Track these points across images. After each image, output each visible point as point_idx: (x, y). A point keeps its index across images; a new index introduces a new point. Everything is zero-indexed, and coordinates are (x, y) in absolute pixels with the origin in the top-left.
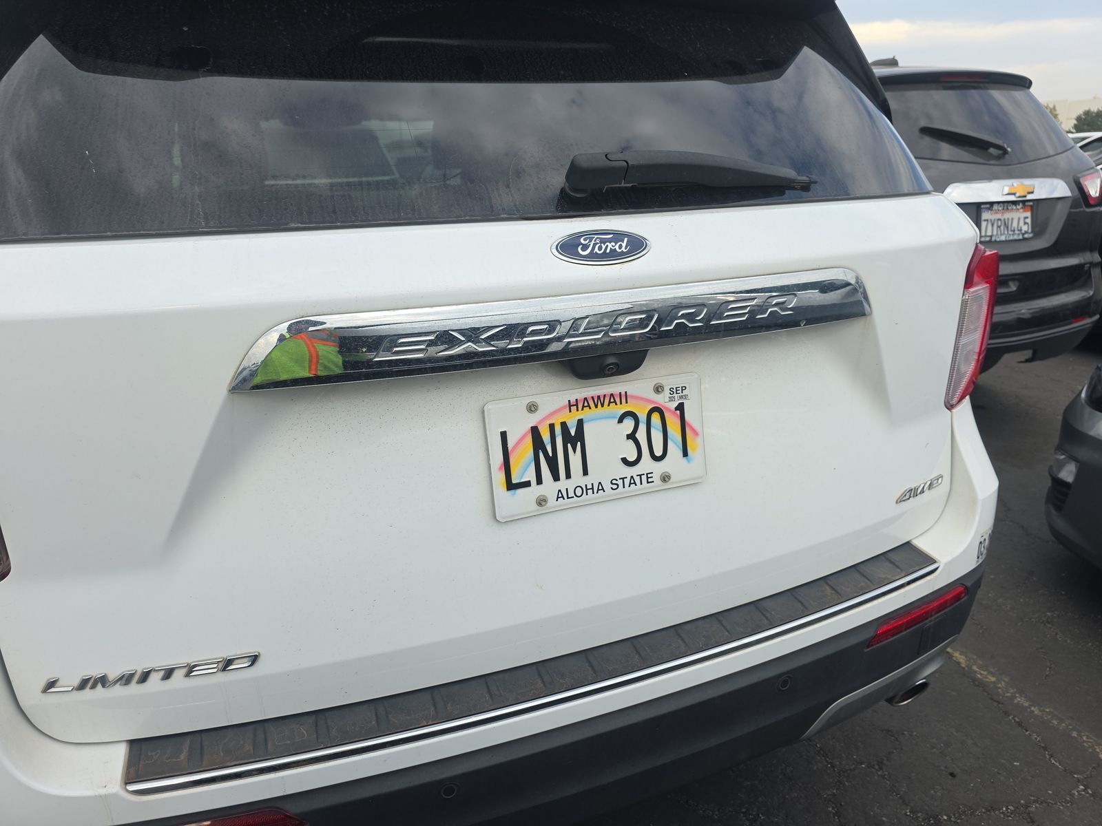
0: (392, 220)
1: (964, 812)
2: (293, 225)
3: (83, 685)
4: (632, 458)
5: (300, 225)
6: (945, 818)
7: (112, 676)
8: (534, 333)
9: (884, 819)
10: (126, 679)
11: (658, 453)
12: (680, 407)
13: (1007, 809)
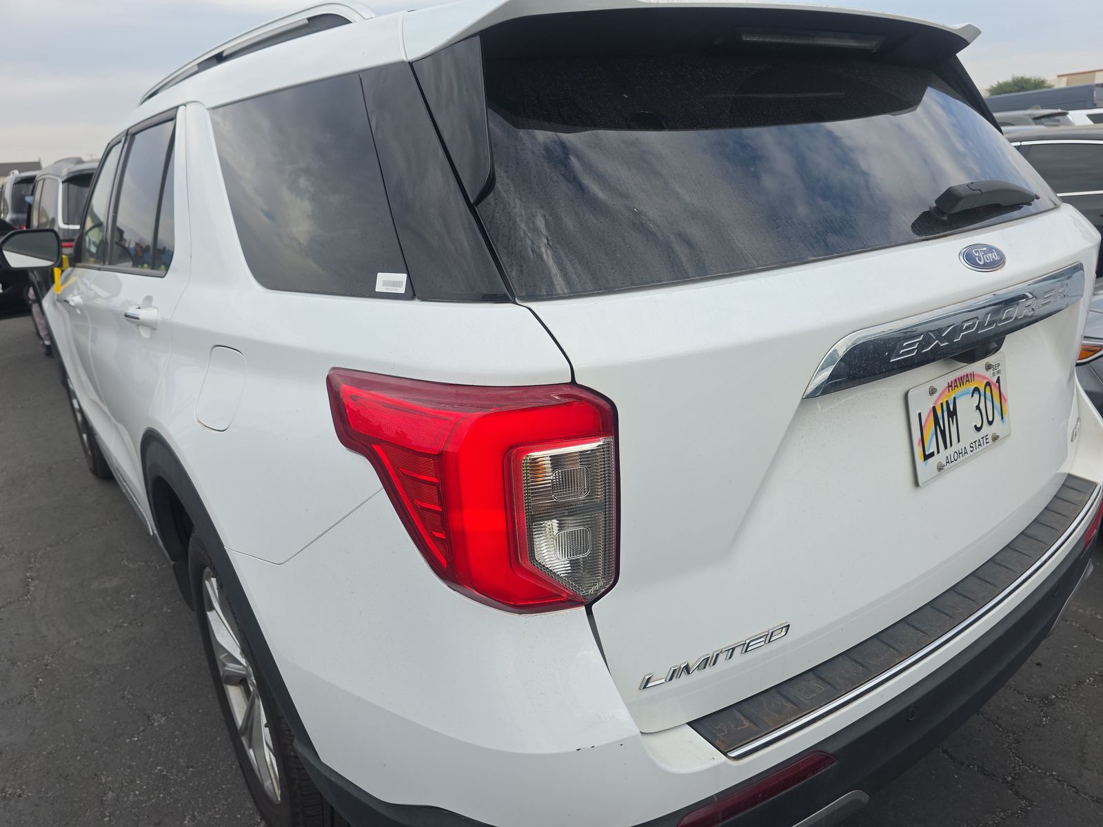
0: (862, 248)
1: (1063, 690)
2: (810, 259)
3: (673, 675)
4: (979, 426)
5: (813, 258)
6: (1054, 697)
7: (693, 663)
8: (968, 328)
9: (1014, 708)
10: (705, 663)
11: (990, 420)
12: (998, 381)
13: (1090, 681)
